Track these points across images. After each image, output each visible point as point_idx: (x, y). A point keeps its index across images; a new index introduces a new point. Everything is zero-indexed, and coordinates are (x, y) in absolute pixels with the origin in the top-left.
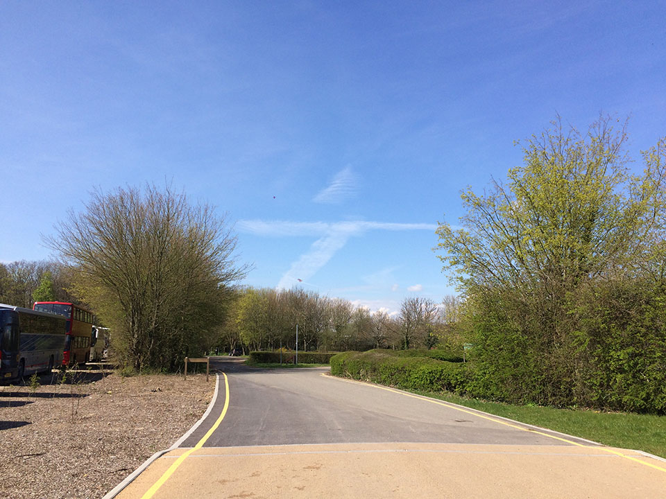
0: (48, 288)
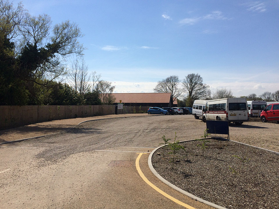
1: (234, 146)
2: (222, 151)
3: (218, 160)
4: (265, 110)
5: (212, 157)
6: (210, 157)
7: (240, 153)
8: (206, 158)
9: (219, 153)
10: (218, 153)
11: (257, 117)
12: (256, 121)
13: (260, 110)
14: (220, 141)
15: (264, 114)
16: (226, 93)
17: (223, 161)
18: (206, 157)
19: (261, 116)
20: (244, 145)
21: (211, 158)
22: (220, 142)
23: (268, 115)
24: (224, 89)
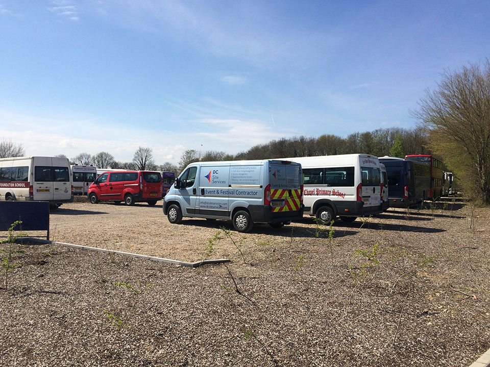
0: (400, 146)
1: (66, 253)
2: (46, 269)
3: (47, 292)
4: (97, 182)
5: (29, 288)
6: (25, 289)
7: (88, 268)
8: (13, 295)
9: (42, 276)
10: (40, 277)
11: (81, 194)
12: (80, 201)
13: (86, 183)
14: (31, 246)
15: (94, 189)
16: (12, 149)
17: (59, 293)
18: (15, 292)
19: (89, 193)
20: (86, 250)
21: (29, 292)
22: (33, 248)
23: (101, 190)
24: (8, 141)
